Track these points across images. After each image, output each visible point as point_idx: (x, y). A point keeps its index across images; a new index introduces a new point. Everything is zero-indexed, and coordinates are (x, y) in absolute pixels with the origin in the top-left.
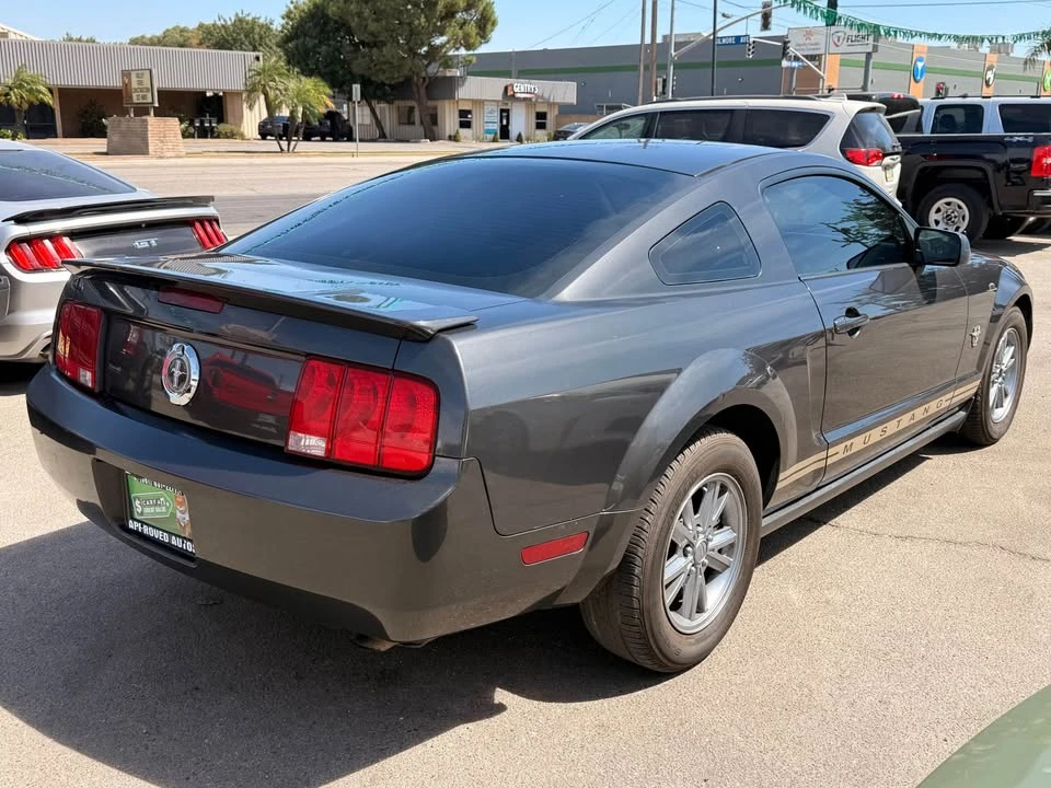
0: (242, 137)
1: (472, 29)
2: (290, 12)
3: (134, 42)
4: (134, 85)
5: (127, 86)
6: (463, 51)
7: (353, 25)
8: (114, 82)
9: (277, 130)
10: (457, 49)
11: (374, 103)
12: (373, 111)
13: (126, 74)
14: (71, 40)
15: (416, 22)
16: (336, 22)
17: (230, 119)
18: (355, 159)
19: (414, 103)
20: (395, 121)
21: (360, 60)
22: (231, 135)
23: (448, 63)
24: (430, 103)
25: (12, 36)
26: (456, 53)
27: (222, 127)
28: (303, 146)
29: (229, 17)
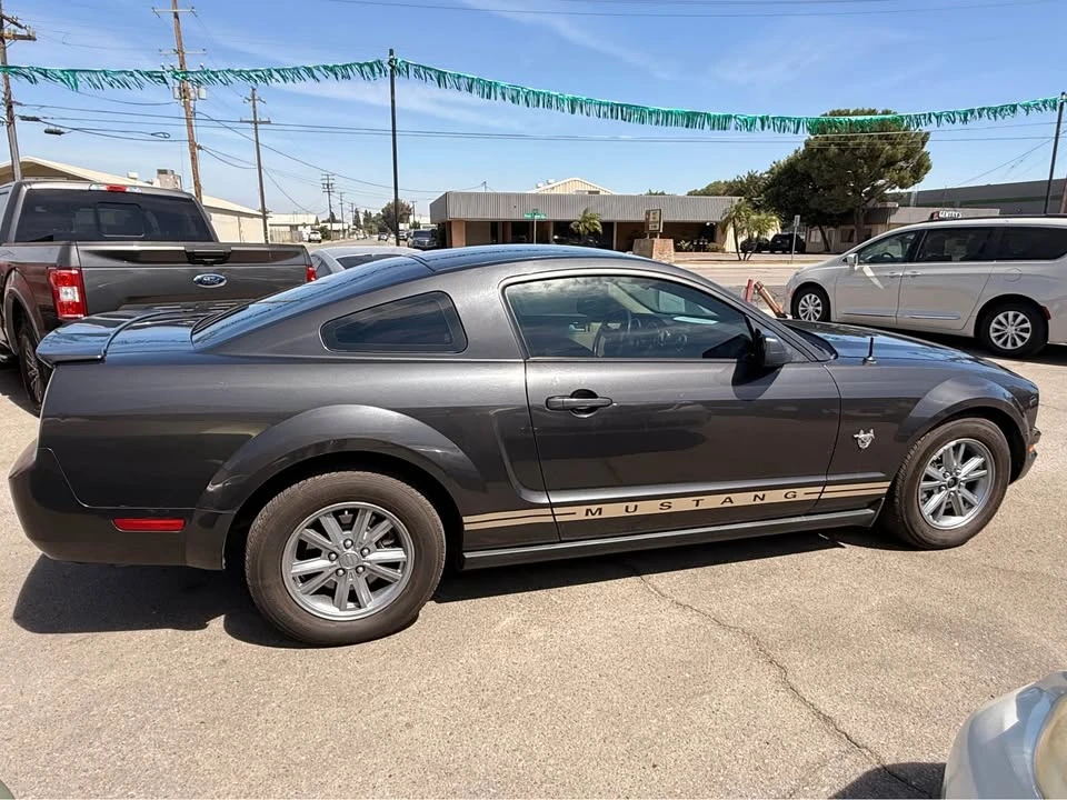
0: (723, 251)
1: (907, 174)
2: (773, 169)
3: (690, 194)
4: (651, 220)
5: (647, 219)
6: (897, 190)
7: (813, 175)
8: (642, 218)
9: (752, 247)
10: (894, 188)
11: (823, 227)
12: (823, 234)
13: (648, 213)
14: (651, 194)
15: (860, 171)
16: (803, 174)
17: (718, 239)
18: (790, 266)
19: (852, 227)
20: (839, 239)
21: (816, 199)
22: (716, 250)
23: (883, 198)
24: (867, 227)
25: (601, 193)
26: (893, 191)
27: (712, 245)
28: (755, 257)
29: (744, 175)
